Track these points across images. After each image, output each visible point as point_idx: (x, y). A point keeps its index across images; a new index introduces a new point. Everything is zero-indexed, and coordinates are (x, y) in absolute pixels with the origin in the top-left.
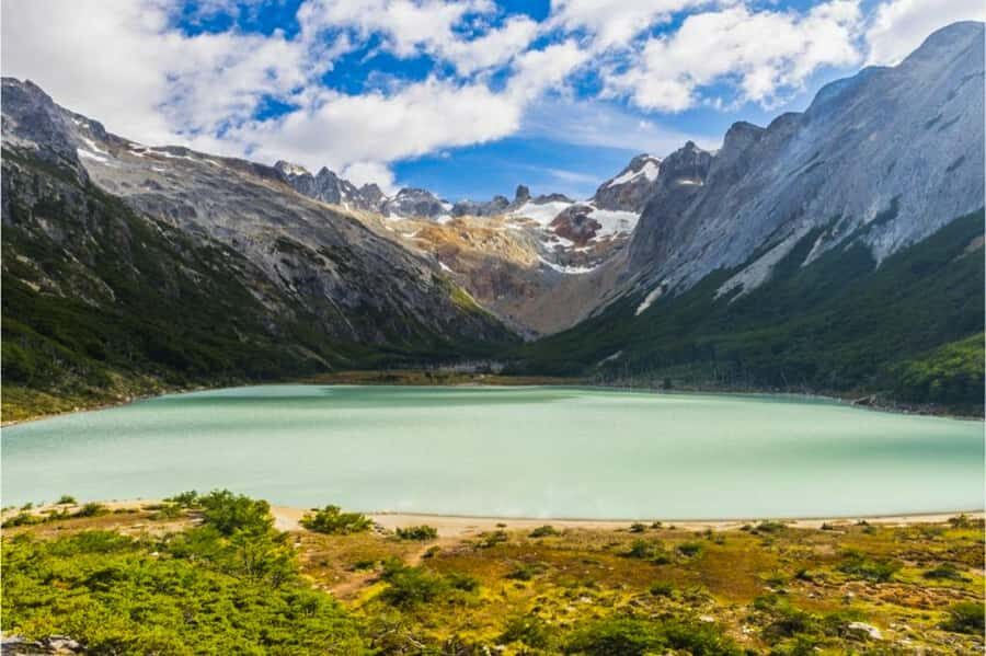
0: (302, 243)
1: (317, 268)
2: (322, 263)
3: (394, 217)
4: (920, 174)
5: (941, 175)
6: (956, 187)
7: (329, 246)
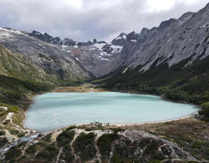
1: (49, 61)
3: (63, 46)
4: (178, 49)
5: (181, 50)
6: (184, 53)
7: (51, 56)
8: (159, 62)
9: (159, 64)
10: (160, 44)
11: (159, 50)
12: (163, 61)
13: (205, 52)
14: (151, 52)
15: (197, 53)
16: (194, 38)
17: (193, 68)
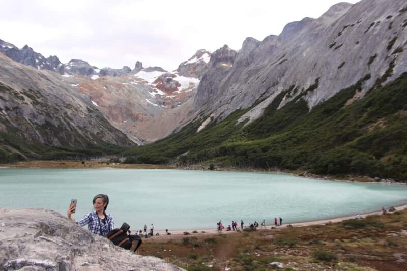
0: (11, 87)
1: (20, 102)
2: (23, 99)
3: (66, 75)
4: (327, 69)
5: (336, 70)
6: (342, 75)
7: (27, 89)
8: (284, 99)
9: (284, 105)
10: (284, 64)
11: (283, 75)
12: (294, 97)
13: (392, 71)
14: (265, 80)
15: (373, 75)
16: (363, 45)
17: (370, 104)
